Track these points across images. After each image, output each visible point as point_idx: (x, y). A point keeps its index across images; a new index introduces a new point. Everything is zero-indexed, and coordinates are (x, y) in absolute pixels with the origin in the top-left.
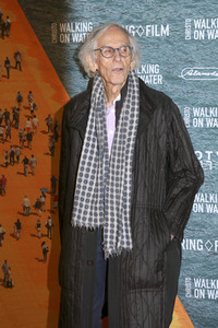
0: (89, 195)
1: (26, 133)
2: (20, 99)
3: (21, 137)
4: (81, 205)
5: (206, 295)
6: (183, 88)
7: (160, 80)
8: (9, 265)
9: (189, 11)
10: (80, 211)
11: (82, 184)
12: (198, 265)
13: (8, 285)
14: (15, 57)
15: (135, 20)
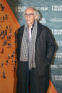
0: (24, 53)
1: (9, 36)
2: (7, 28)
3: (7, 38)
4: (22, 56)
5: (58, 80)
6: (51, 24)
7: (45, 22)
8: (5, 72)
9: (53, 3)
10: (22, 57)
11: (22, 50)
12: (56, 72)
13: (4, 77)
14: (6, 16)
15: (38, 6)
